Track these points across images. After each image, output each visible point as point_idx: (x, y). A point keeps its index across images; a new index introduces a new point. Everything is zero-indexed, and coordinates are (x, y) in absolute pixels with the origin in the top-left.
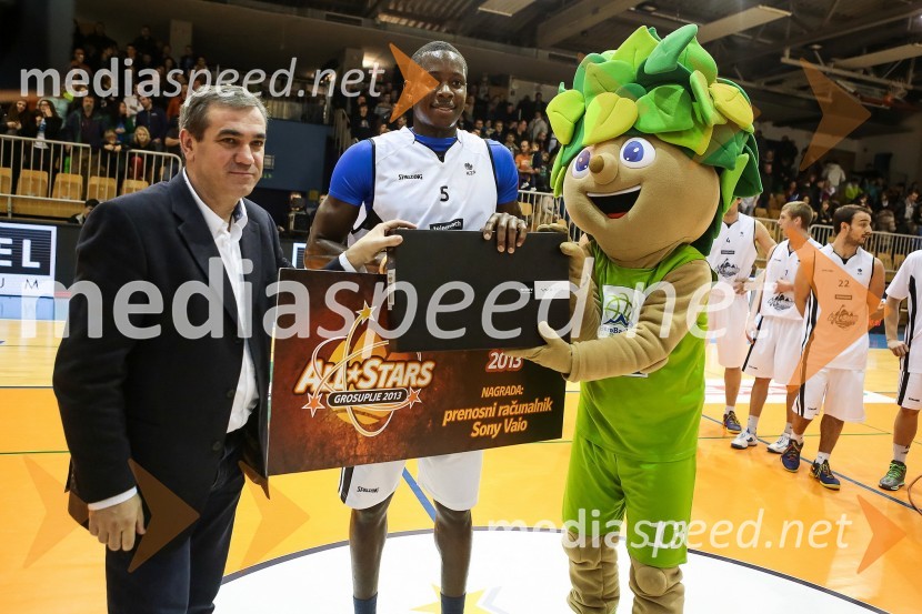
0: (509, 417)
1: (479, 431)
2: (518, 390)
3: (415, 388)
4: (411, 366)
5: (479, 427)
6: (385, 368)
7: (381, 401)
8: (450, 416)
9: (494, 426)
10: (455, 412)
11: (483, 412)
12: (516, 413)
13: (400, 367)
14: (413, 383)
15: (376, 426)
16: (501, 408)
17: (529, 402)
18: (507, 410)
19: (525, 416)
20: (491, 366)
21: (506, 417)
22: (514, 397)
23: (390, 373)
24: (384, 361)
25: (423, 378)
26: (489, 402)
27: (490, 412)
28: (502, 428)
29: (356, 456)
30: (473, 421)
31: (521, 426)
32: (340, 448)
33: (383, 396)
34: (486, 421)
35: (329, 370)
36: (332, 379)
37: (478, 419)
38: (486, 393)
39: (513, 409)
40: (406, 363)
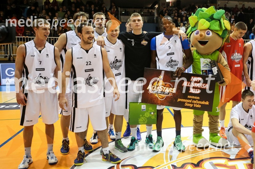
0: (195, 103)
1: (186, 104)
2: (198, 98)
3: (171, 93)
4: (170, 88)
5: (187, 104)
6: (165, 88)
7: (163, 94)
8: (179, 100)
9: (191, 105)
10: (181, 99)
11: (188, 101)
12: (197, 103)
13: (168, 88)
14: (171, 92)
15: (162, 98)
16: (193, 101)
17: (201, 101)
18: (195, 102)
19: (200, 104)
20: (190, 92)
21: (194, 103)
22: (197, 99)
23: (165, 89)
24: (164, 86)
25: (173, 91)
26: (190, 99)
27: (190, 101)
28: (193, 105)
29: (158, 103)
30: (185, 102)
31: (199, 106)
32: (155, 101)
33: (164, 93)
34: (188, 103)
35: (153, 86)
36: (154, 88)
37: (186, 102)
38: (189, 97)
39: (197, 102)
40: (169, 87)
